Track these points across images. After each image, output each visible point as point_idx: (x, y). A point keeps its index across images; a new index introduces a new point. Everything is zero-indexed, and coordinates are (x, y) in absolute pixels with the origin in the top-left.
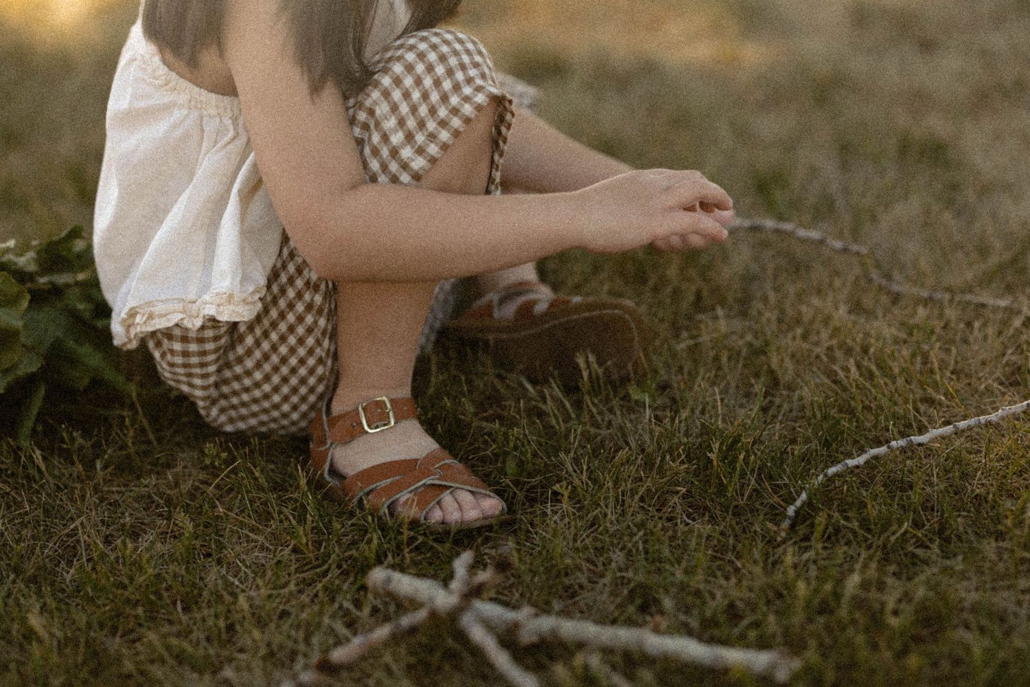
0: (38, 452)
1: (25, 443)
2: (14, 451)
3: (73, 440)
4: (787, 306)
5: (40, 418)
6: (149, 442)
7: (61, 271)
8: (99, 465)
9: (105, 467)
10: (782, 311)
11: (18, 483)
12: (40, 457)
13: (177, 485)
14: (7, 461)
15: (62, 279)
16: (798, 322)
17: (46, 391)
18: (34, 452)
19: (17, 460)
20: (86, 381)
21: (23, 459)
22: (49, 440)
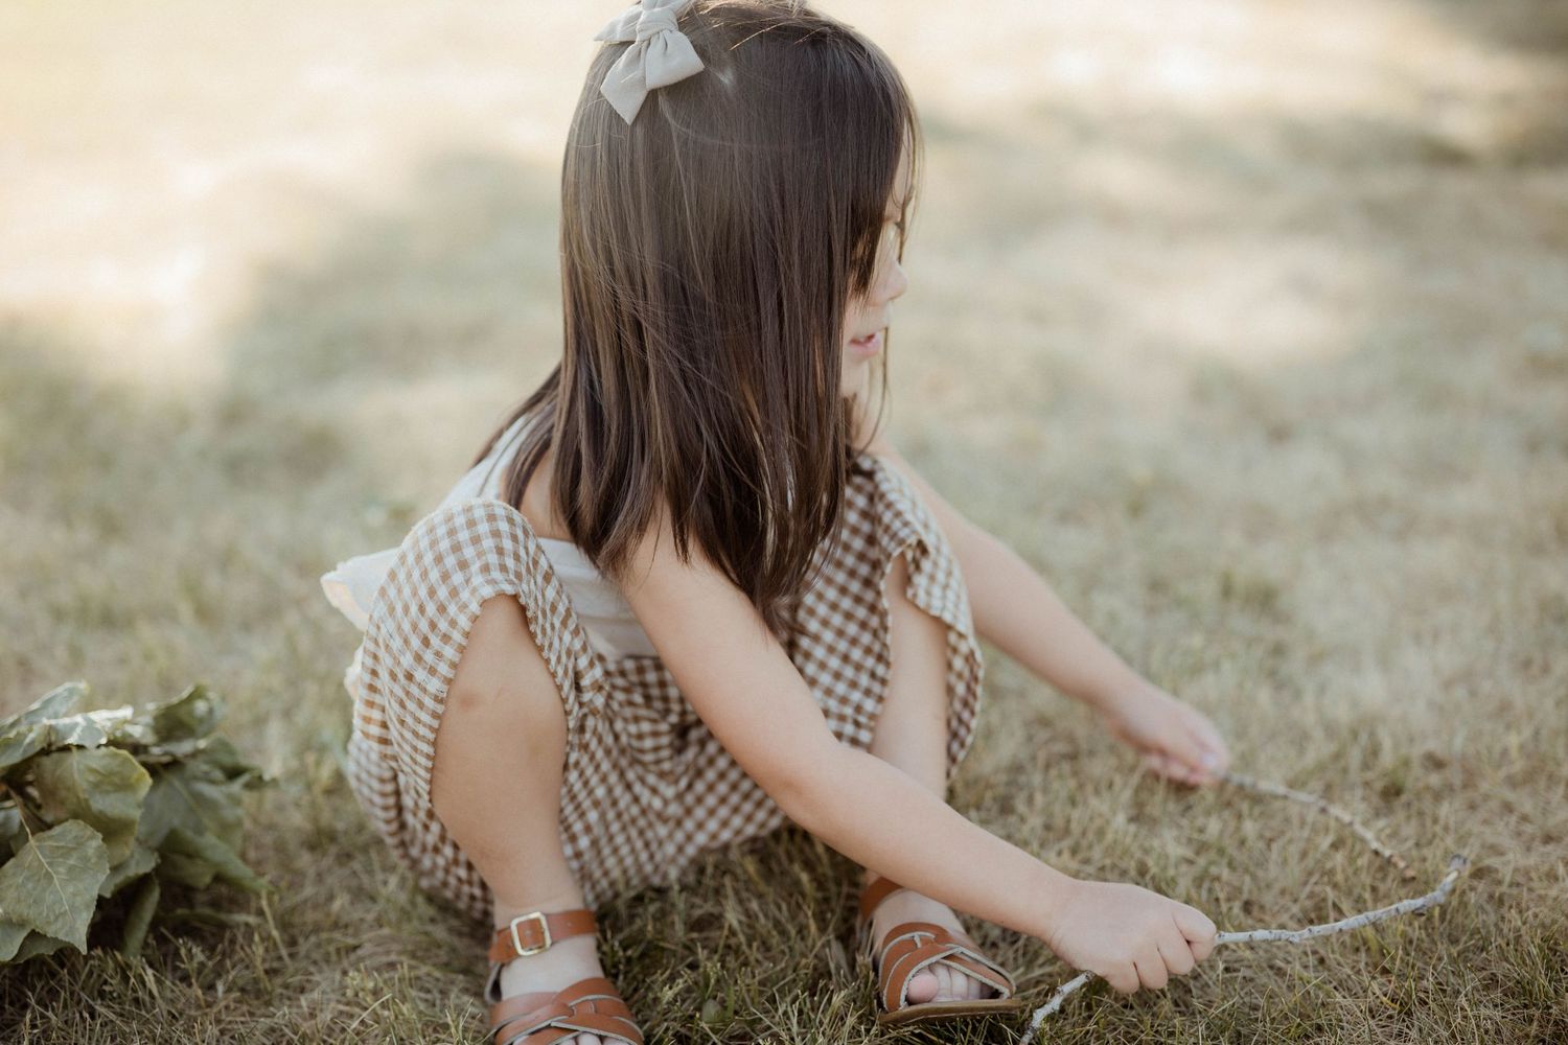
0: (150, 972)
1: (136, 961)
2: (122, 968)
3: (191, 957)
4: (1057, 809)
5: (154, 926)
6: (280, 958)
7: (179, 739)
8: (220, 988)
9: (229, 990)
10: (1050, 815)
11: (124, 1009)
12: (152, 979)
13: (312, 1016)
14: (113, 982)
15: (183, 748)
16: (1067, 831)
17: (162, 895)
18: (145, 971)
19: (126, 979)
20: (207, 879)
21: (133, 980)
22: (164, 958)
